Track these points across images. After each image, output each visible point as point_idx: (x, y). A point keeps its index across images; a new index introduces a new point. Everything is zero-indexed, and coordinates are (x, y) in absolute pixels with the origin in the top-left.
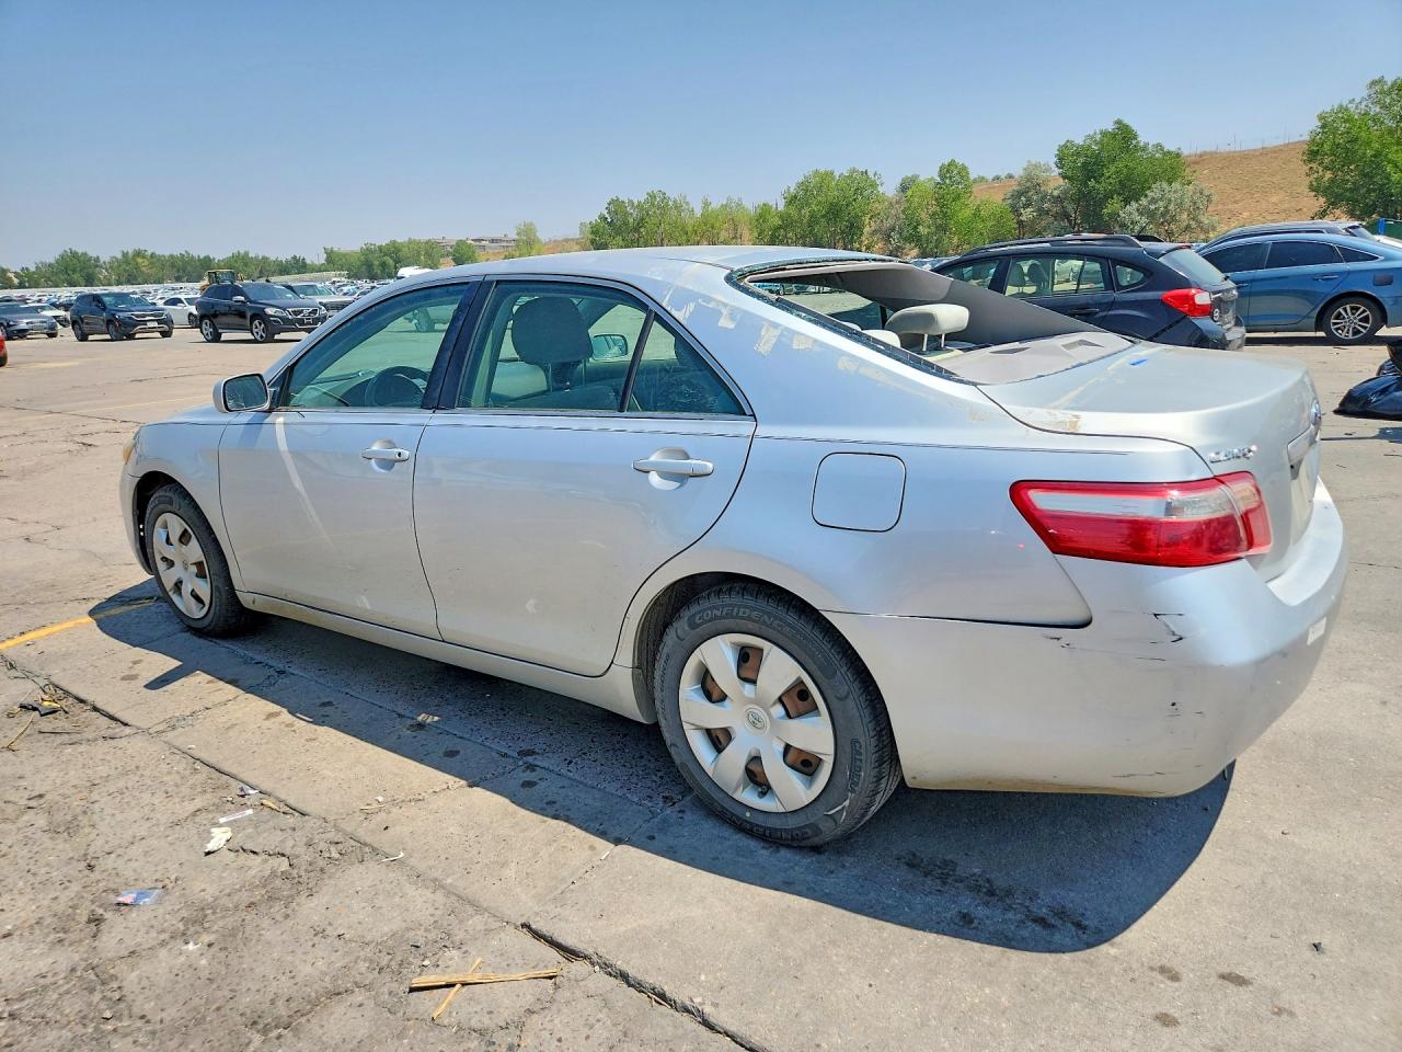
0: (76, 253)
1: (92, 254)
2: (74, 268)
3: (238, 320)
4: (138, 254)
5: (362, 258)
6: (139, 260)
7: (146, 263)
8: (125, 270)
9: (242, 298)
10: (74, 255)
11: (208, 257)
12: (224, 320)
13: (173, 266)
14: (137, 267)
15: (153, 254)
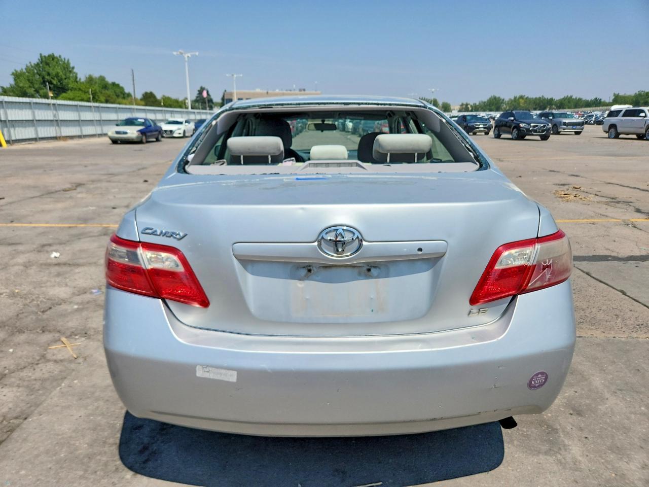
0: (496, 97)
1: (502, 97)
2: (494, 104)
3: (507, 129)
4: (521, 97)
5: (634, 99)
6: (521, 100)
7: (523, 101)
8: (513, 105)
9: (512, 118)
10: (495, 98)
11: (552, 98)
12: (503, 128)
13: (535, 103)
14: (519, 104)
15: (527, 97)
